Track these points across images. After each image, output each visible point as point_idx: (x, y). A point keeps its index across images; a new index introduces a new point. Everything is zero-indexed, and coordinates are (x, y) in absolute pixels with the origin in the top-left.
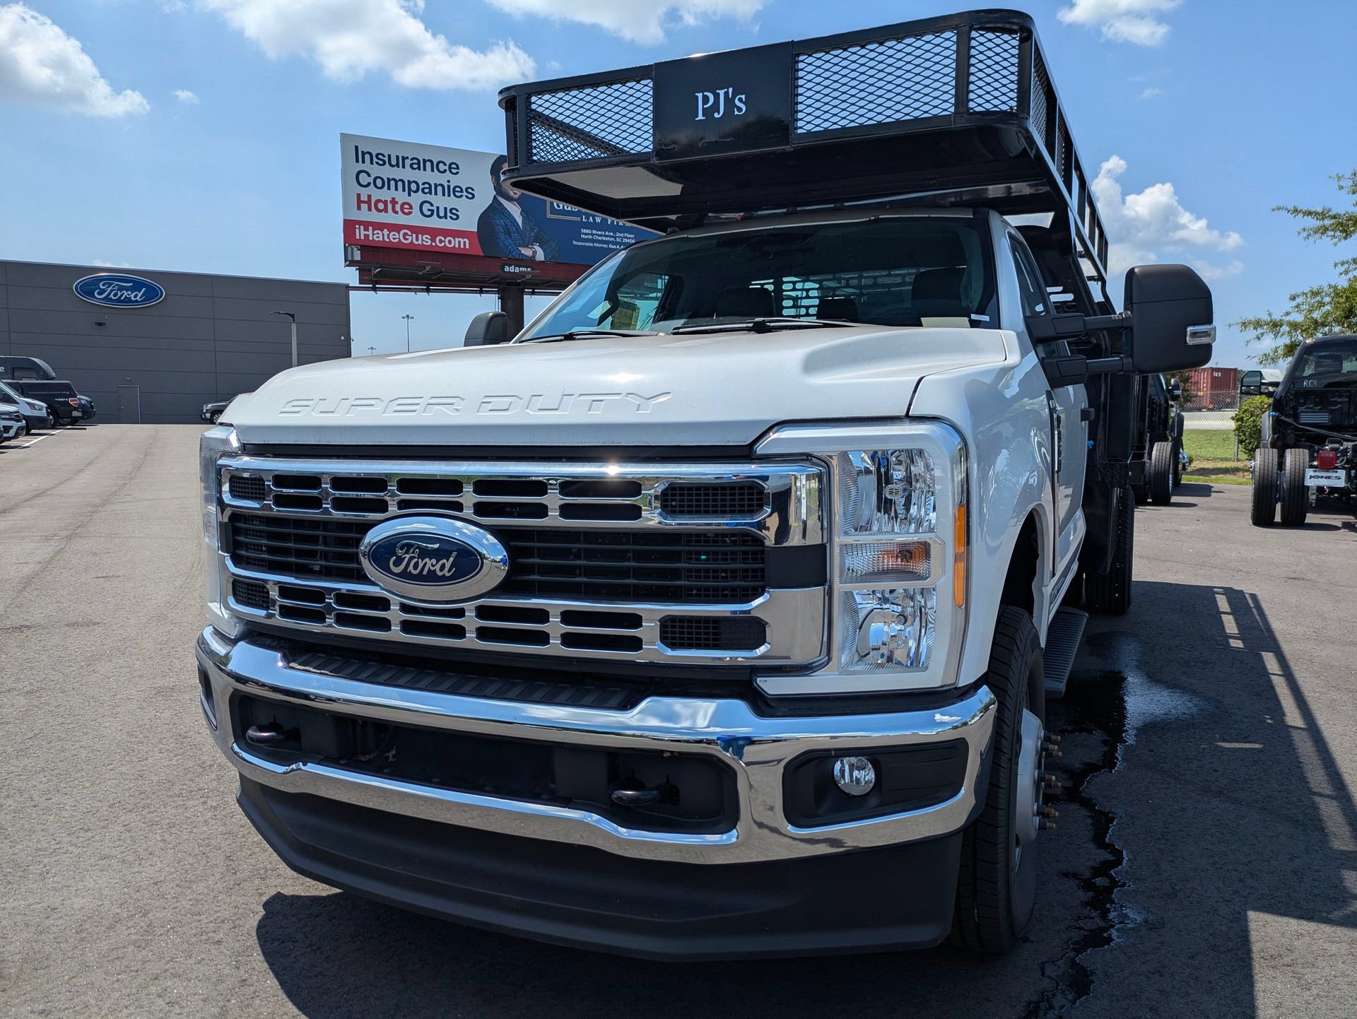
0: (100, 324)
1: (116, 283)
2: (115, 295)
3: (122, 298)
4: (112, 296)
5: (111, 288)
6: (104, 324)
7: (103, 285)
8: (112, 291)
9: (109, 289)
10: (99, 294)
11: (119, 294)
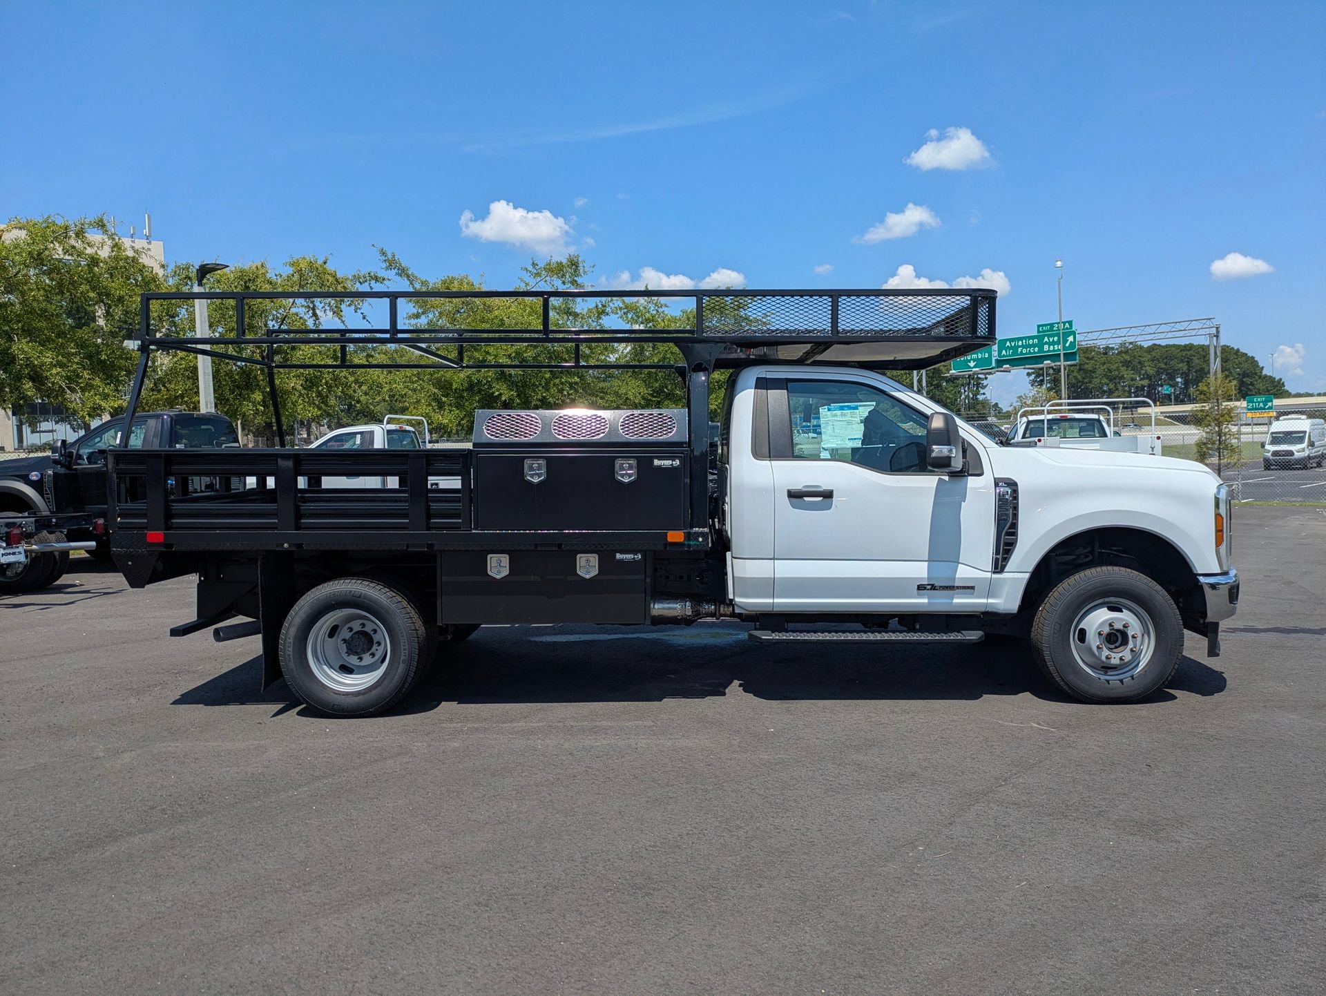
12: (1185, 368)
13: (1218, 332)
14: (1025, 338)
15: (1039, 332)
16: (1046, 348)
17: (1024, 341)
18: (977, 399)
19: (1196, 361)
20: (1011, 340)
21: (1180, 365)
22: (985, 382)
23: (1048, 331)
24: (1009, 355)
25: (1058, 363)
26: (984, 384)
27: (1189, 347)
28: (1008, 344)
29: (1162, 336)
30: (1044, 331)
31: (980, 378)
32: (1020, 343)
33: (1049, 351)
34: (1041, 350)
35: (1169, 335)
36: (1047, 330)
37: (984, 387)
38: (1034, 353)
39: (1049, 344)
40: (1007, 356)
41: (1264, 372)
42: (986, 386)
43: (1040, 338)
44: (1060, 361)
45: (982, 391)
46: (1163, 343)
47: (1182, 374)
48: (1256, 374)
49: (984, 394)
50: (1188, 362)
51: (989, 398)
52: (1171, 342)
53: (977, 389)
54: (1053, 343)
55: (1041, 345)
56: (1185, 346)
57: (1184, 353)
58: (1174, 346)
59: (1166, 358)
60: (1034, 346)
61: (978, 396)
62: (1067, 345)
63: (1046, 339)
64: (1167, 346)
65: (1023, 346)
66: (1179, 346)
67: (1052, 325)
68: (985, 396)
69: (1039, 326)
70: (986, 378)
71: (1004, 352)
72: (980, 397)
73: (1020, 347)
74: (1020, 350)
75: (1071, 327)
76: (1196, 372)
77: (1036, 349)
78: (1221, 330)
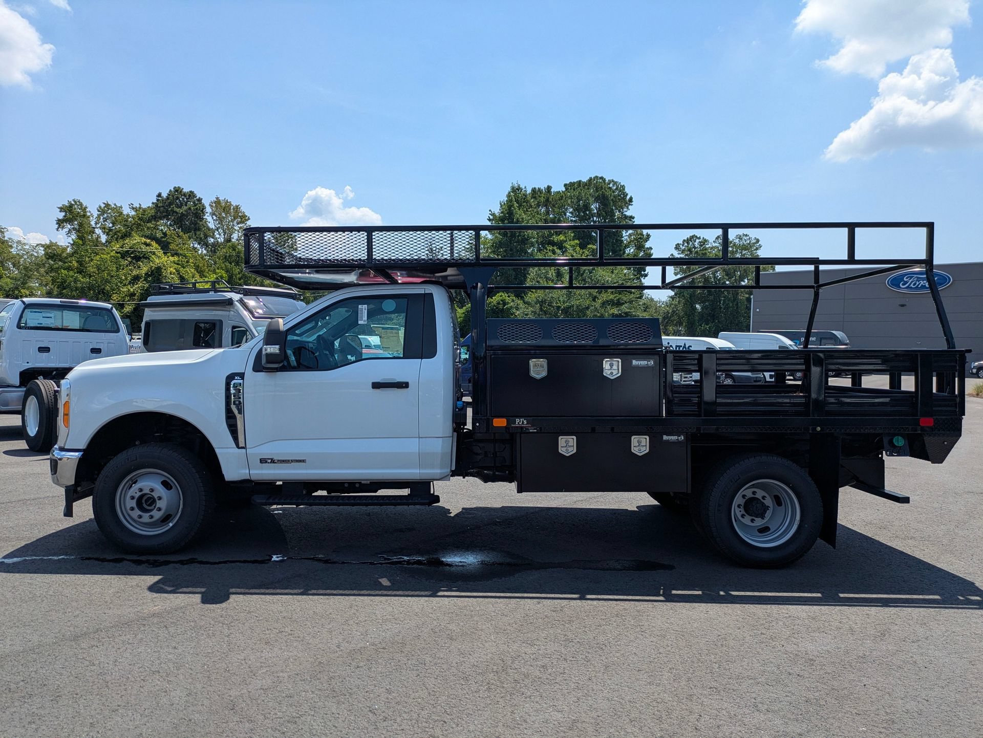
0: (903, 306)
1: (916, 276)
2: (914, 285)
3: (919, 286)
4: (912, 285)
5: (912, 280)
6: (905, 305)
7: (906, 278)
8: (912, 282)
9: (911, 281)
10: (903, 285)
11: (917, 283)
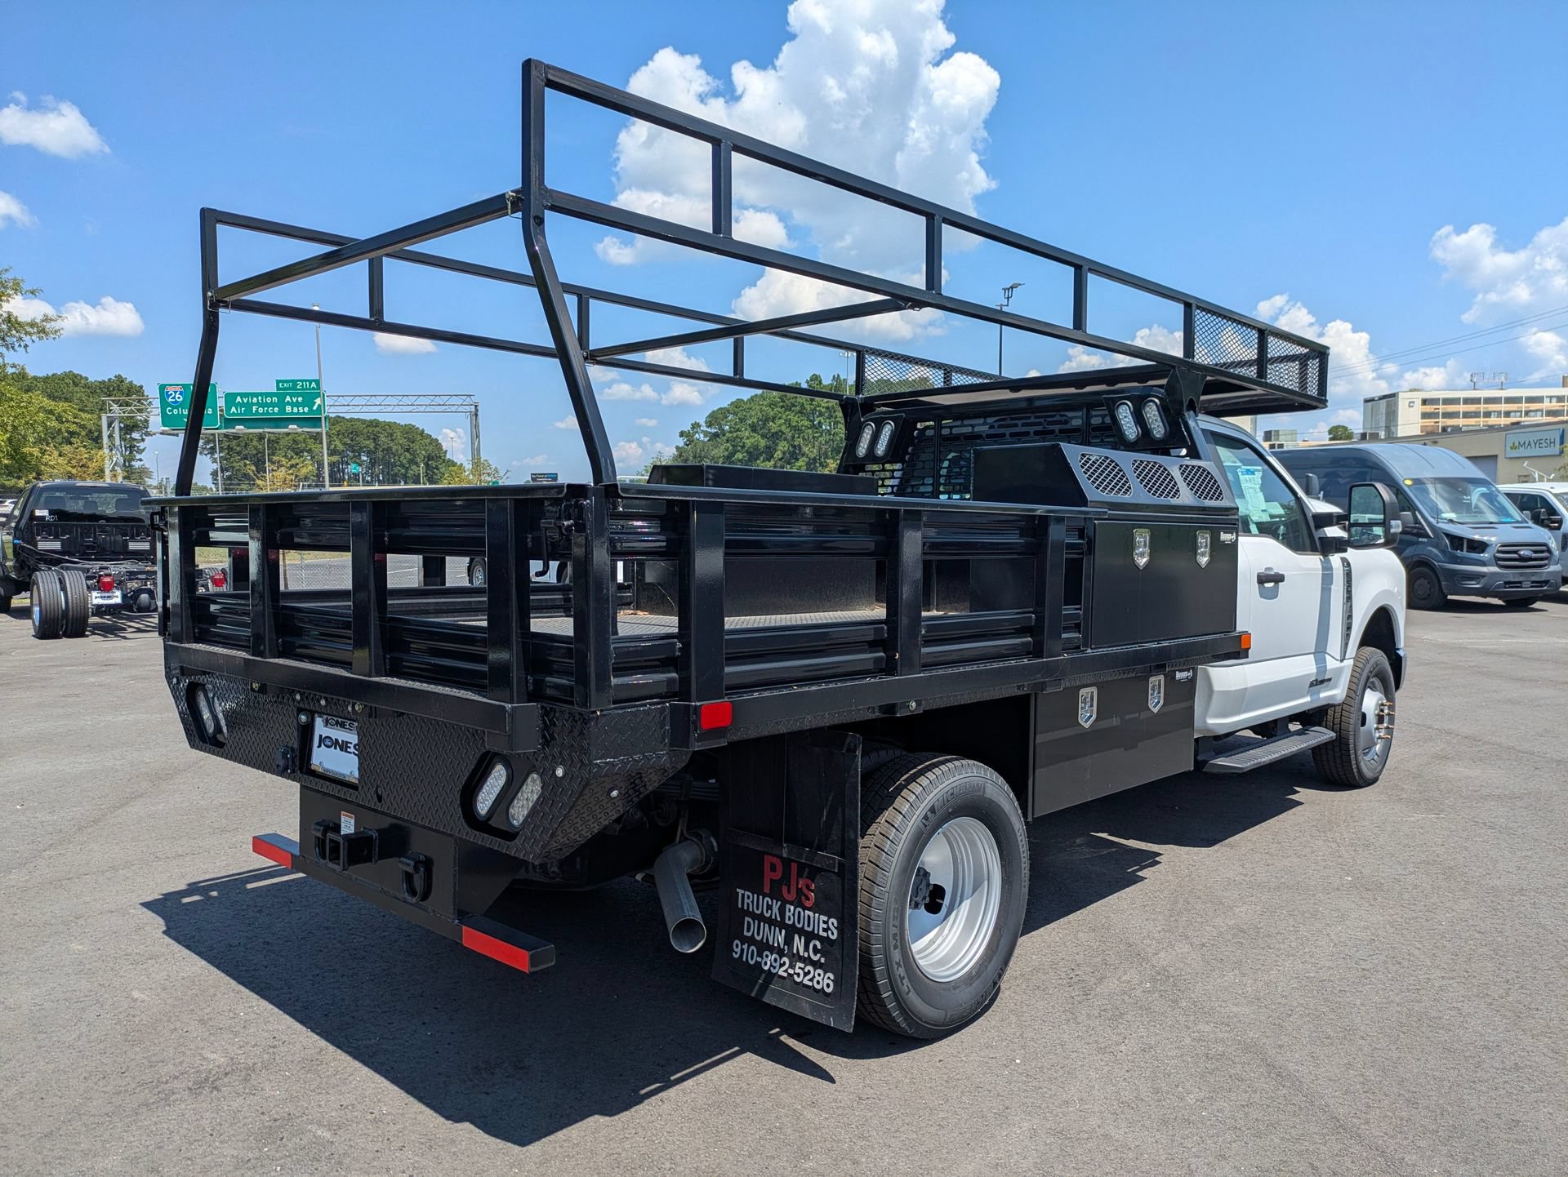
12: (372, 446)
13: (477, 410)
14: (261, 394)
15: (278, 388)
16: (288, 409)
17: (260, 398)
18: (130, 466)
19: (383, 438)
20: (243, 395)
21: (367, 442)
22: (142, 445)
23: (289, 389)
24: (241, 414)
25: (319, 430)
26: (141, 448)
27: (374, 423)
28: (239, 399)
29: (357, 409)
30: (286, 389)
31: (134, 440)
32: (255, 400)
33: (292, 413)
34: (283, 411)
35: (365, 409)
36: (286, 388)
37: (141, 451)
38: (274, 413)
39: (293, 405)
40: (237, 414)
41: (448, 456)
42: (143, 450)
43: (281, 397)
44: (321, 427)
45: (138, 456)
46: (348, 416)
47: (369, 452)
48: (440, 457)
49: (141, 460)
50: (374, 439)
51: (147, 466)
52: (356, 416)
53: (131, 452)
54: (297, 404)
55: (282, 404)
56: (371, 421)
57: (371, 429)
58: (359, 420)
59: (352, 433)
60: (272, 405)
61: (133, 463)
62: (315, 408)
63: (288, 399)
64: (351, 420)
65: (257, 404)
66: (365, 420)
67: (295, 382)
68: (142, 463)
69: (278, 382)
70: (143, 440)
71: (233, 409)
72: (136, 464)
73: (255, 404)
74: (254, 408)
75: (319, 388)
76: (383, 451)
77: (276, 409)
78: (479, 408)
